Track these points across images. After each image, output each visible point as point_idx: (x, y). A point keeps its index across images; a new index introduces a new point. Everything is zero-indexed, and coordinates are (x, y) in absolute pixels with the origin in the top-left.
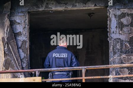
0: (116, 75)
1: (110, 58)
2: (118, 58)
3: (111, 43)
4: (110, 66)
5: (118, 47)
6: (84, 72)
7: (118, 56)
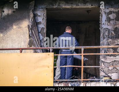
0: (104, 53)
1: (101, 41)
2: (106, 41)
3: (102, 31)
4: (100, 46)
5: (107, 34)
6: (82, 50)
7: (106, 40)
